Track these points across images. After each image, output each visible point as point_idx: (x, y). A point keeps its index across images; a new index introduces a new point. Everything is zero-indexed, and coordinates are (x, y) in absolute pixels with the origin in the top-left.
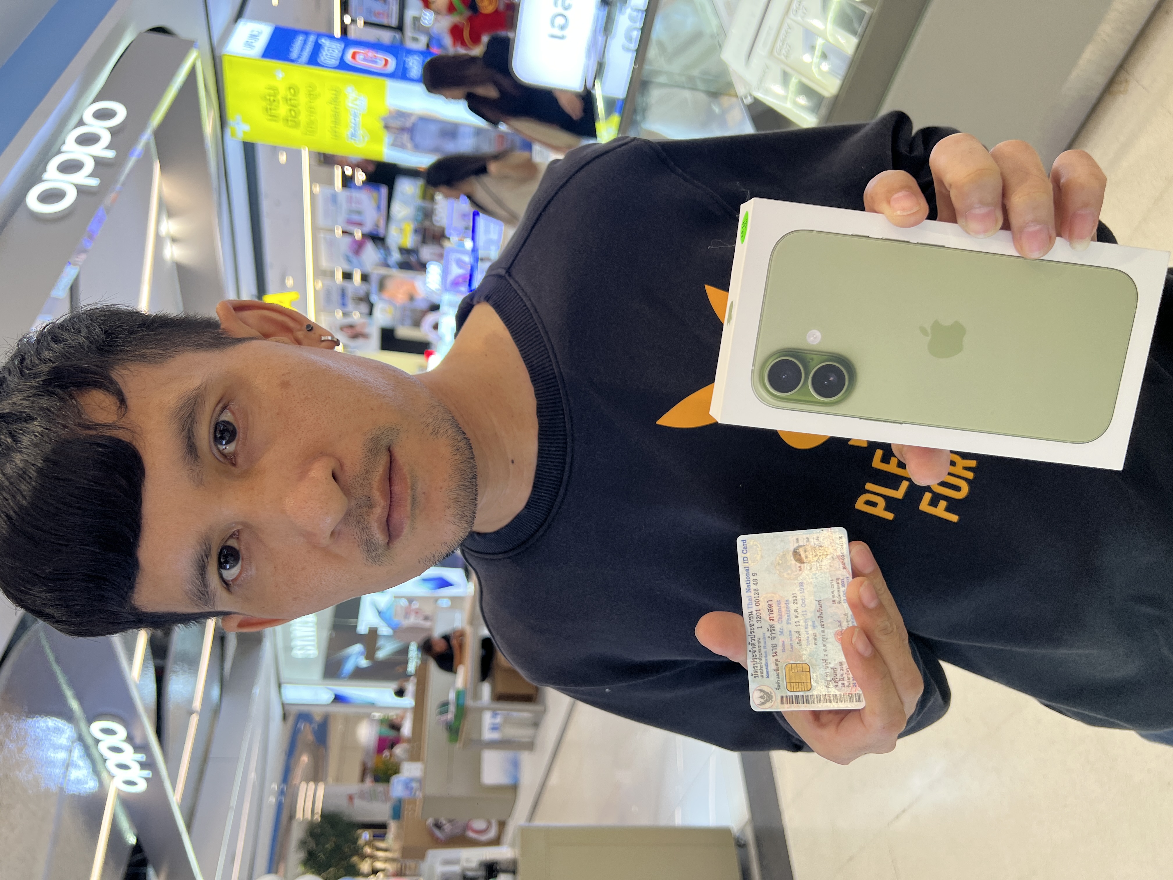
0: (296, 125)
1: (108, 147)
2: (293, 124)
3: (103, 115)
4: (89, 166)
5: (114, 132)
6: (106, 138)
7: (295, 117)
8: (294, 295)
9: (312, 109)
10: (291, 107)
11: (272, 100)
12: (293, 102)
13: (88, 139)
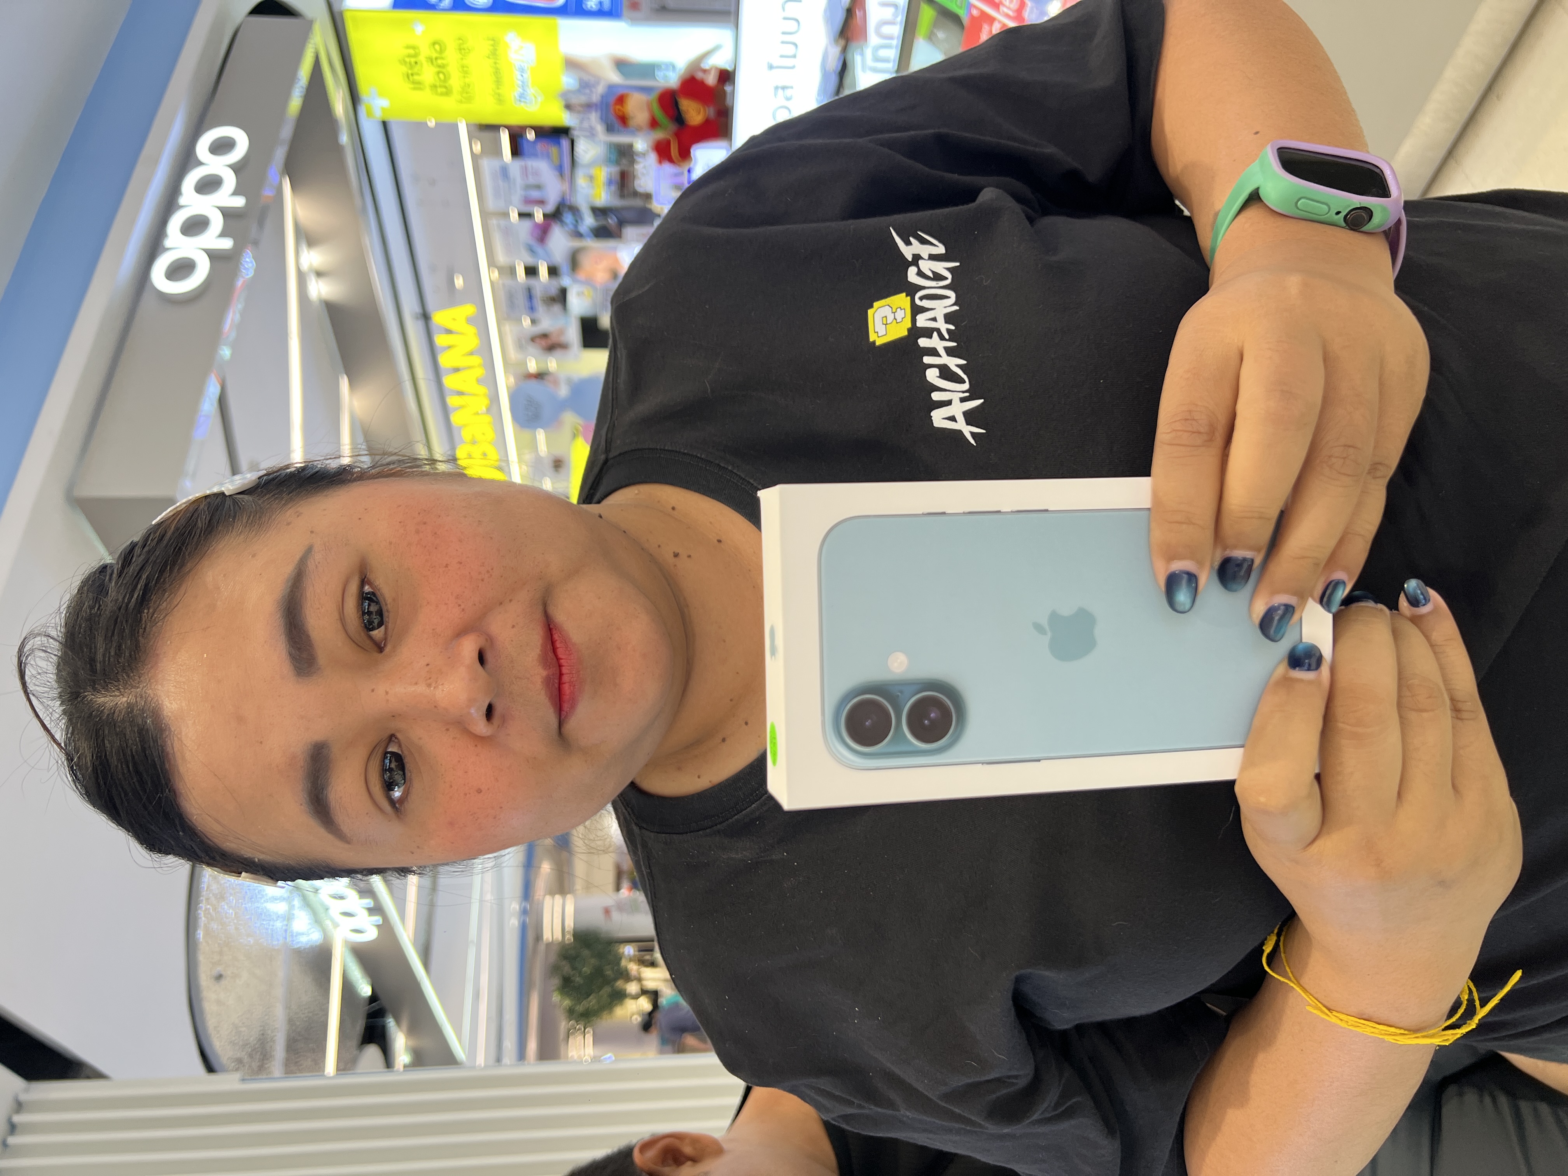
0: (448, 92)
1: (236, 193)
2: (444, 90)
3: (222, 147)
4: (217, 222)
5: (237, 168)
6: (230, 180)
7: (445, 80)
8: (469, 310)
9: (465, 69)
10: (438, 69)
11: (413, 63)
12: (440, 62)
13: (209, 185)
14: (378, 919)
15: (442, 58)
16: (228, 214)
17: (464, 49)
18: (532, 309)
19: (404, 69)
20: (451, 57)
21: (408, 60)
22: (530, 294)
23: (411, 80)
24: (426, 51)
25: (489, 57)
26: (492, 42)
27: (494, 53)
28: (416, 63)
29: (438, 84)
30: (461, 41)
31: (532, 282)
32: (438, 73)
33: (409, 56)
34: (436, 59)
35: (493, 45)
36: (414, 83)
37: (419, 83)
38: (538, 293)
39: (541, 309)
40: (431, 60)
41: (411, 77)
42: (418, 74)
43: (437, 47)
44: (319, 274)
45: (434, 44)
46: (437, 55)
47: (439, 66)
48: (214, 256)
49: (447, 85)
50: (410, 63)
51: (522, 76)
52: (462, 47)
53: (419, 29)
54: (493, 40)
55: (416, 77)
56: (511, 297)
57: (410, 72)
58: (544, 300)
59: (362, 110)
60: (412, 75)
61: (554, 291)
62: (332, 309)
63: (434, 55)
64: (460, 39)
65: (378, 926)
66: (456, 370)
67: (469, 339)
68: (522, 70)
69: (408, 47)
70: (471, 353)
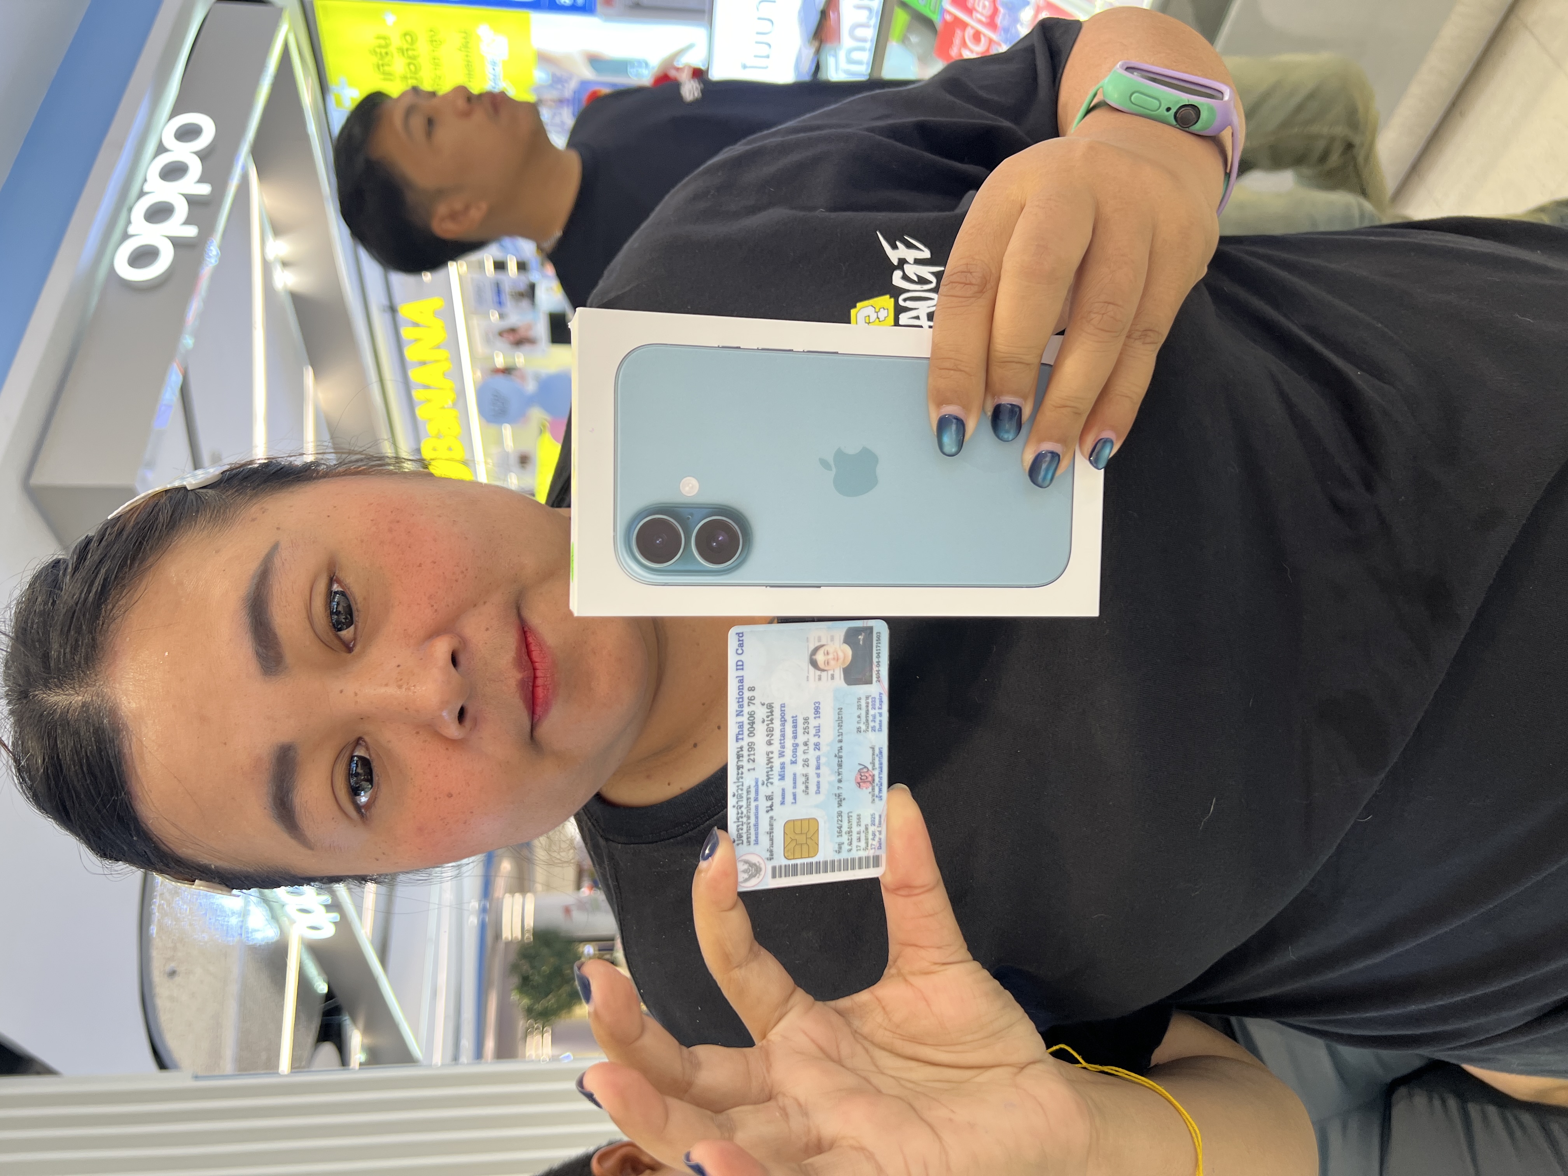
1: (201, 180)
3: (187, 133)
4: (182, 209)
5: (202, 156)
6: (196, 168)
7: (416, 72)
8: (437, 303)
9: (436, 61)
10: (409, 61)
11: (383, 54)
12: (410, 53)
13: (174, 171)
14: (335, 916)
15: (414, 50)
16: (193, 201)
17: (436, 41)
18: (500, 303)
19: (375, 60)
20: (423, 48)
21: (378, 50)
22: (498, 289)
23: (382, 70)
24: (397, 42)
25: (460, 50)
26: (464, 35)
27: (466, 46)
28: (387, 53)
29: (409, 76)
30: (432, 33)
31: (501, 276)
32: (409, 64)
33: (380, 47)
34: (407, 50)
35: (465, 38)
36: (384, 73)
37: (390, 74)
38: (507, 288)
39: (509, 304)
40: (401, 51)
41: (381, 68)
42: (389, 65)
43: (408, 38)
44: (285, 264)
45: (405, 35)
46: (409, 46)
47: (410, 58)
48: (178, 243)
49: (417, 76)
50: (381, 54)
51: (494, 69)
52: (434, 39)
53: (391, 19)
54: (465, 33)
55: (386, 68)
56: (479, 292)
57: (380, 62)
58: (512, 295)
59: (332, 99)
60: (383, 65)
61: (522, 286)
62: (297, 298)
63: (405, 46)
64: (431, 31)
65: (335, 923)
66: (423, 363)
67: (437, 332)
68: (494, 64)
69: (379, 38)
70: (438, 347)
